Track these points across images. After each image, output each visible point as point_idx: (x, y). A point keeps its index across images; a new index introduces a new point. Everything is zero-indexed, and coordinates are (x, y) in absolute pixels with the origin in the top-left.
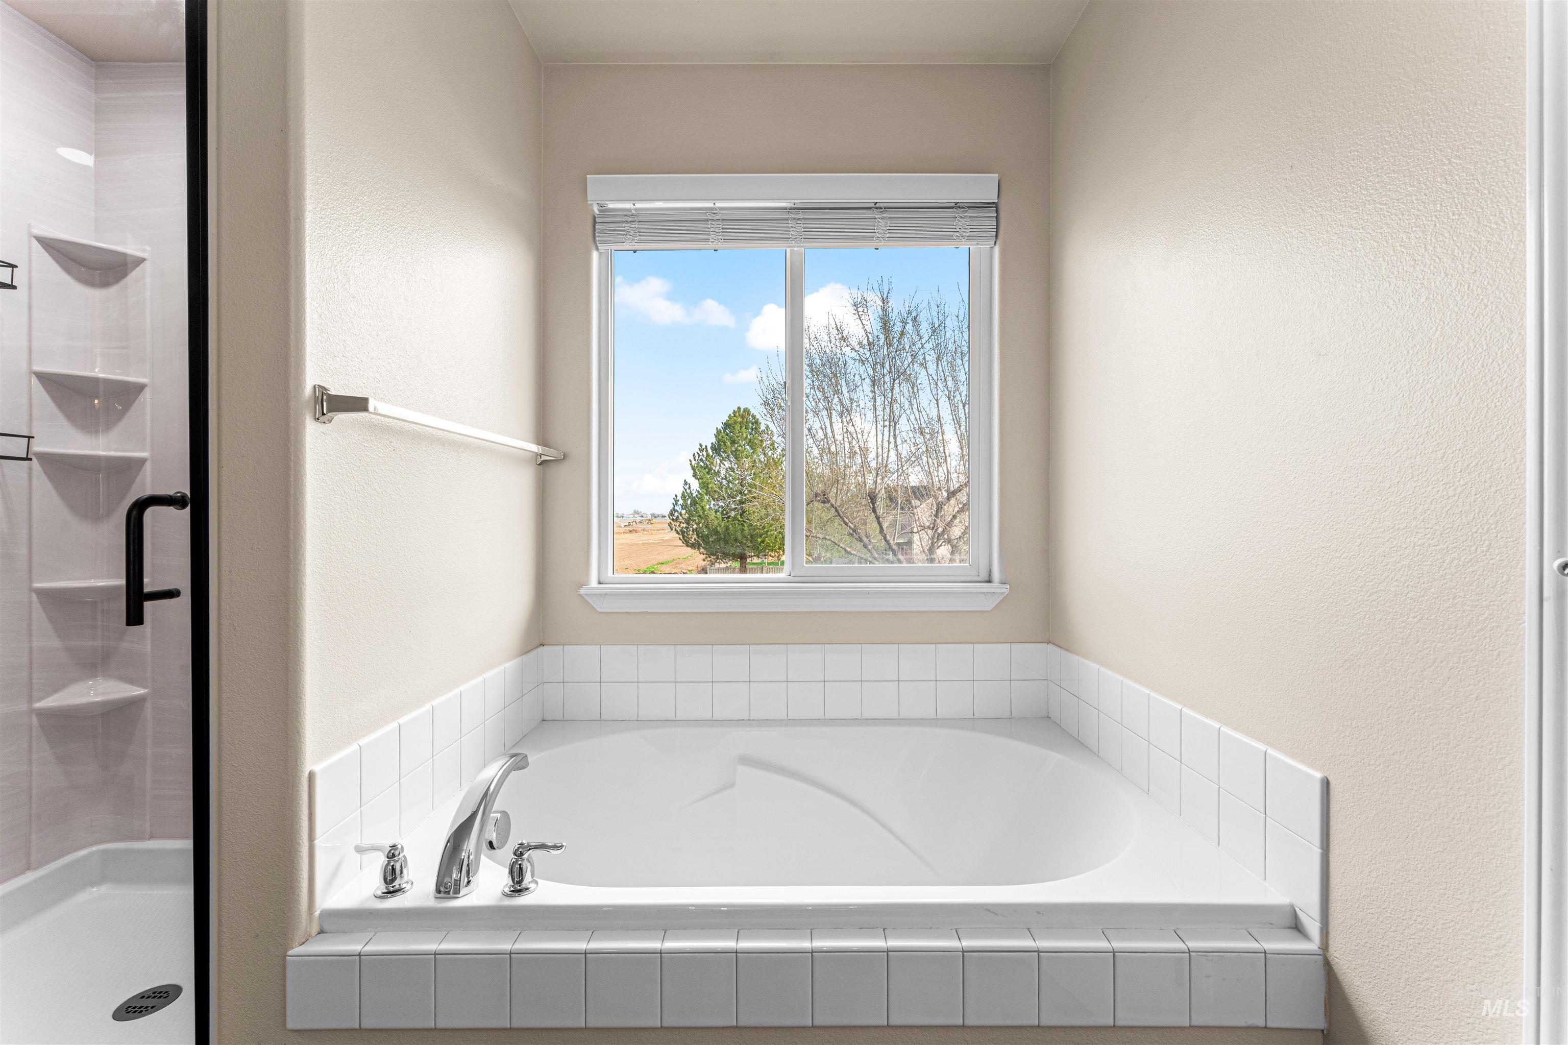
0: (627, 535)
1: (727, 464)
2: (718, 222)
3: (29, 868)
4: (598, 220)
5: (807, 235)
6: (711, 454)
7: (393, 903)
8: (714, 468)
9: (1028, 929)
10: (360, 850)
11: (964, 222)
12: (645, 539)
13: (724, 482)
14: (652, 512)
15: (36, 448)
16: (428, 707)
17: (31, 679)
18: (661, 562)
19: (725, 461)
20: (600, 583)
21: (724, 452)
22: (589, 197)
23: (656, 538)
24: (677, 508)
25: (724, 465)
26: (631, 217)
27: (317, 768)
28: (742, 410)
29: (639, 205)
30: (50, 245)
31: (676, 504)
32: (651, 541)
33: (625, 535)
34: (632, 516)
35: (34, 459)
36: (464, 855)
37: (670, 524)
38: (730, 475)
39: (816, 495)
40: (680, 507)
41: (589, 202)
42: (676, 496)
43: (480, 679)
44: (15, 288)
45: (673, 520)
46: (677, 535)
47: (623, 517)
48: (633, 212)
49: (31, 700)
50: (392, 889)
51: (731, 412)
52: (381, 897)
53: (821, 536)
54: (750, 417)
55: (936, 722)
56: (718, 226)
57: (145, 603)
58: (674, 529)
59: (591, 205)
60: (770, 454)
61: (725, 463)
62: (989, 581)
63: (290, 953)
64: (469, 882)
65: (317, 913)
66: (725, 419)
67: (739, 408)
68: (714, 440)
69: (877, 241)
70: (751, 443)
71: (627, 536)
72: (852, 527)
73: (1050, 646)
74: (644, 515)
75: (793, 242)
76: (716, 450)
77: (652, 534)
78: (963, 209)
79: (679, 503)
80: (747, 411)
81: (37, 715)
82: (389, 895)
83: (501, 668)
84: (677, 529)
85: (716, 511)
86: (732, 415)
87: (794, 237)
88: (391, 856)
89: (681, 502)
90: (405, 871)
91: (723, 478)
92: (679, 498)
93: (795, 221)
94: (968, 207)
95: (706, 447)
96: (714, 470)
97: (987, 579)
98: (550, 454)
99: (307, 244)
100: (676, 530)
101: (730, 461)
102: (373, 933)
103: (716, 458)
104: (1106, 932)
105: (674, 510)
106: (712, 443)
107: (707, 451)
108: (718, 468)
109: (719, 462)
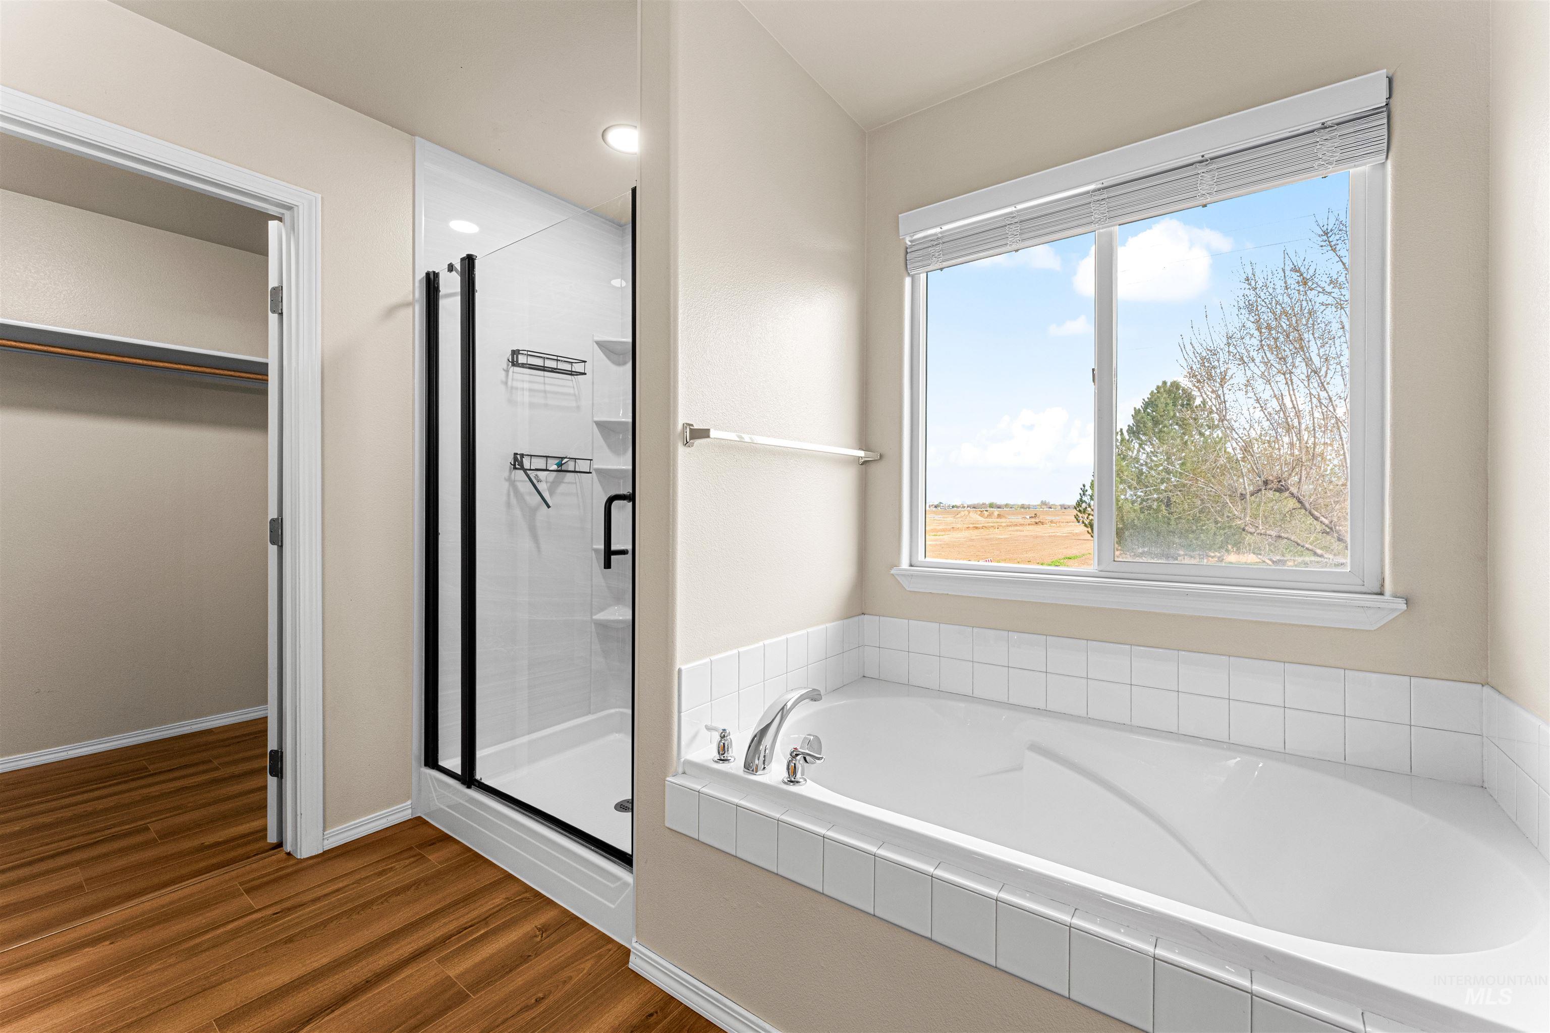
0: (1033, 526)
1: (1148, 449)
2: (1016, 225)
3: (589, 713)
4: (908, 251)
5: (1112, 214)
6: (1127, 437)
7: (721, 766)
8: (1130, 453)
9: (1251, 971)
10: (708, 728)
11: (1330, 145)
12: (1053, 531)
13: (1144, 469)
14: (1061, 503)
15: (596, 465)
16: (761, 644)
17: (592, 601)
18: (1068, 556)
19: (1146, 445)
20: (911, 565)
21: (1144, 434)
22: (901, 232)
23: (1065, 530)
24: (1084, 498)
25: (1144, 449)
26: (936, 241)
27: (683, 667)
28: (1169, 384)
29: (945, 228)
30: (601, 345)
31: (1084, 494)
32: (1058, 534)
33: (1030, 527)
34: (1039, 507)
35: (594, 473)
36: (762, 748)
37: (1076, 517)
38: (1152, 460)
39: (1266, 483)
40: (1089, 497)
41: (901, 238)
42: (1084, 486)
43: (804, 632)
44: (585, 374)
45: (1080, 511)
46: (1086, 529)
47: (1029, 508)
48: (940, 235)
49: (592, 615)
50: (722, 758)
51: (1154, 389)
52: (716, 762)
53: (1274, 533)
54: (1180, 391)
55: (1283, 755)
56: (1016, 228)
57: (612, 557)
58: (1081, 521)
59: (904, 239)
60: (1207, 433)
61: (1146, 447)
62: (1381, 594)
63: (668, 779)
64: (764, 768)
65: (682, 760)
66: (1146, 396)
67: (1165, 383)
68: (1131, 422)
69: (1201, 198)
70: (1183, 423)
71: (1031, 528)
72: (1326, 522)
73: (1487, 690)
74: (1052, 507)
75: (1097, 225)
76: (1134, 433)
77: (1060, 526)
78: (1330, 129)
79: (1087, 493)
80: (1176, 385)
81: (595, 623)
82: (721, 762)
83: (823, 626)
84: (1085, 521)
85: (1133, 502)
86: (1156, 391)
87: (1098, 219)
88: (723, 737)
89: (1089, 492)
90: (730, 750)
91: (1142, 465)
92: (1088, 487)
93: (1098, 202)
94: (1338, 124)
95: (1121, 430)
96: (1131, 457)
97: (1377, 590)
98: (871, 456)
99: (680, 335)
100: (1083, 522)
101: (1152, 444)
102: (708, 782)
103: (1134, 441)
104: (1366, 1014)
105: (1081, 501)
106: (1129, 426)
107: (1122, 434)
108: (1135, 452)
109: (1137, 446)
